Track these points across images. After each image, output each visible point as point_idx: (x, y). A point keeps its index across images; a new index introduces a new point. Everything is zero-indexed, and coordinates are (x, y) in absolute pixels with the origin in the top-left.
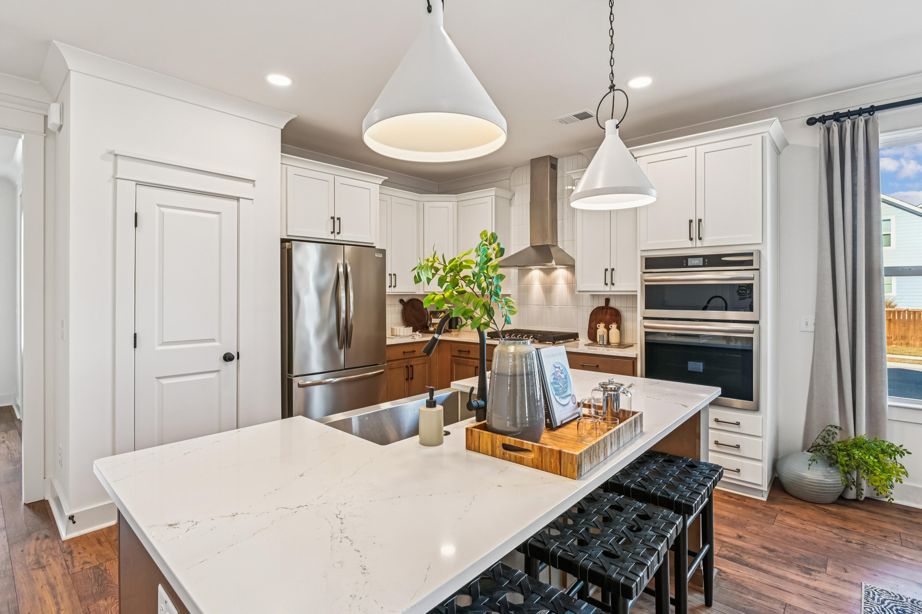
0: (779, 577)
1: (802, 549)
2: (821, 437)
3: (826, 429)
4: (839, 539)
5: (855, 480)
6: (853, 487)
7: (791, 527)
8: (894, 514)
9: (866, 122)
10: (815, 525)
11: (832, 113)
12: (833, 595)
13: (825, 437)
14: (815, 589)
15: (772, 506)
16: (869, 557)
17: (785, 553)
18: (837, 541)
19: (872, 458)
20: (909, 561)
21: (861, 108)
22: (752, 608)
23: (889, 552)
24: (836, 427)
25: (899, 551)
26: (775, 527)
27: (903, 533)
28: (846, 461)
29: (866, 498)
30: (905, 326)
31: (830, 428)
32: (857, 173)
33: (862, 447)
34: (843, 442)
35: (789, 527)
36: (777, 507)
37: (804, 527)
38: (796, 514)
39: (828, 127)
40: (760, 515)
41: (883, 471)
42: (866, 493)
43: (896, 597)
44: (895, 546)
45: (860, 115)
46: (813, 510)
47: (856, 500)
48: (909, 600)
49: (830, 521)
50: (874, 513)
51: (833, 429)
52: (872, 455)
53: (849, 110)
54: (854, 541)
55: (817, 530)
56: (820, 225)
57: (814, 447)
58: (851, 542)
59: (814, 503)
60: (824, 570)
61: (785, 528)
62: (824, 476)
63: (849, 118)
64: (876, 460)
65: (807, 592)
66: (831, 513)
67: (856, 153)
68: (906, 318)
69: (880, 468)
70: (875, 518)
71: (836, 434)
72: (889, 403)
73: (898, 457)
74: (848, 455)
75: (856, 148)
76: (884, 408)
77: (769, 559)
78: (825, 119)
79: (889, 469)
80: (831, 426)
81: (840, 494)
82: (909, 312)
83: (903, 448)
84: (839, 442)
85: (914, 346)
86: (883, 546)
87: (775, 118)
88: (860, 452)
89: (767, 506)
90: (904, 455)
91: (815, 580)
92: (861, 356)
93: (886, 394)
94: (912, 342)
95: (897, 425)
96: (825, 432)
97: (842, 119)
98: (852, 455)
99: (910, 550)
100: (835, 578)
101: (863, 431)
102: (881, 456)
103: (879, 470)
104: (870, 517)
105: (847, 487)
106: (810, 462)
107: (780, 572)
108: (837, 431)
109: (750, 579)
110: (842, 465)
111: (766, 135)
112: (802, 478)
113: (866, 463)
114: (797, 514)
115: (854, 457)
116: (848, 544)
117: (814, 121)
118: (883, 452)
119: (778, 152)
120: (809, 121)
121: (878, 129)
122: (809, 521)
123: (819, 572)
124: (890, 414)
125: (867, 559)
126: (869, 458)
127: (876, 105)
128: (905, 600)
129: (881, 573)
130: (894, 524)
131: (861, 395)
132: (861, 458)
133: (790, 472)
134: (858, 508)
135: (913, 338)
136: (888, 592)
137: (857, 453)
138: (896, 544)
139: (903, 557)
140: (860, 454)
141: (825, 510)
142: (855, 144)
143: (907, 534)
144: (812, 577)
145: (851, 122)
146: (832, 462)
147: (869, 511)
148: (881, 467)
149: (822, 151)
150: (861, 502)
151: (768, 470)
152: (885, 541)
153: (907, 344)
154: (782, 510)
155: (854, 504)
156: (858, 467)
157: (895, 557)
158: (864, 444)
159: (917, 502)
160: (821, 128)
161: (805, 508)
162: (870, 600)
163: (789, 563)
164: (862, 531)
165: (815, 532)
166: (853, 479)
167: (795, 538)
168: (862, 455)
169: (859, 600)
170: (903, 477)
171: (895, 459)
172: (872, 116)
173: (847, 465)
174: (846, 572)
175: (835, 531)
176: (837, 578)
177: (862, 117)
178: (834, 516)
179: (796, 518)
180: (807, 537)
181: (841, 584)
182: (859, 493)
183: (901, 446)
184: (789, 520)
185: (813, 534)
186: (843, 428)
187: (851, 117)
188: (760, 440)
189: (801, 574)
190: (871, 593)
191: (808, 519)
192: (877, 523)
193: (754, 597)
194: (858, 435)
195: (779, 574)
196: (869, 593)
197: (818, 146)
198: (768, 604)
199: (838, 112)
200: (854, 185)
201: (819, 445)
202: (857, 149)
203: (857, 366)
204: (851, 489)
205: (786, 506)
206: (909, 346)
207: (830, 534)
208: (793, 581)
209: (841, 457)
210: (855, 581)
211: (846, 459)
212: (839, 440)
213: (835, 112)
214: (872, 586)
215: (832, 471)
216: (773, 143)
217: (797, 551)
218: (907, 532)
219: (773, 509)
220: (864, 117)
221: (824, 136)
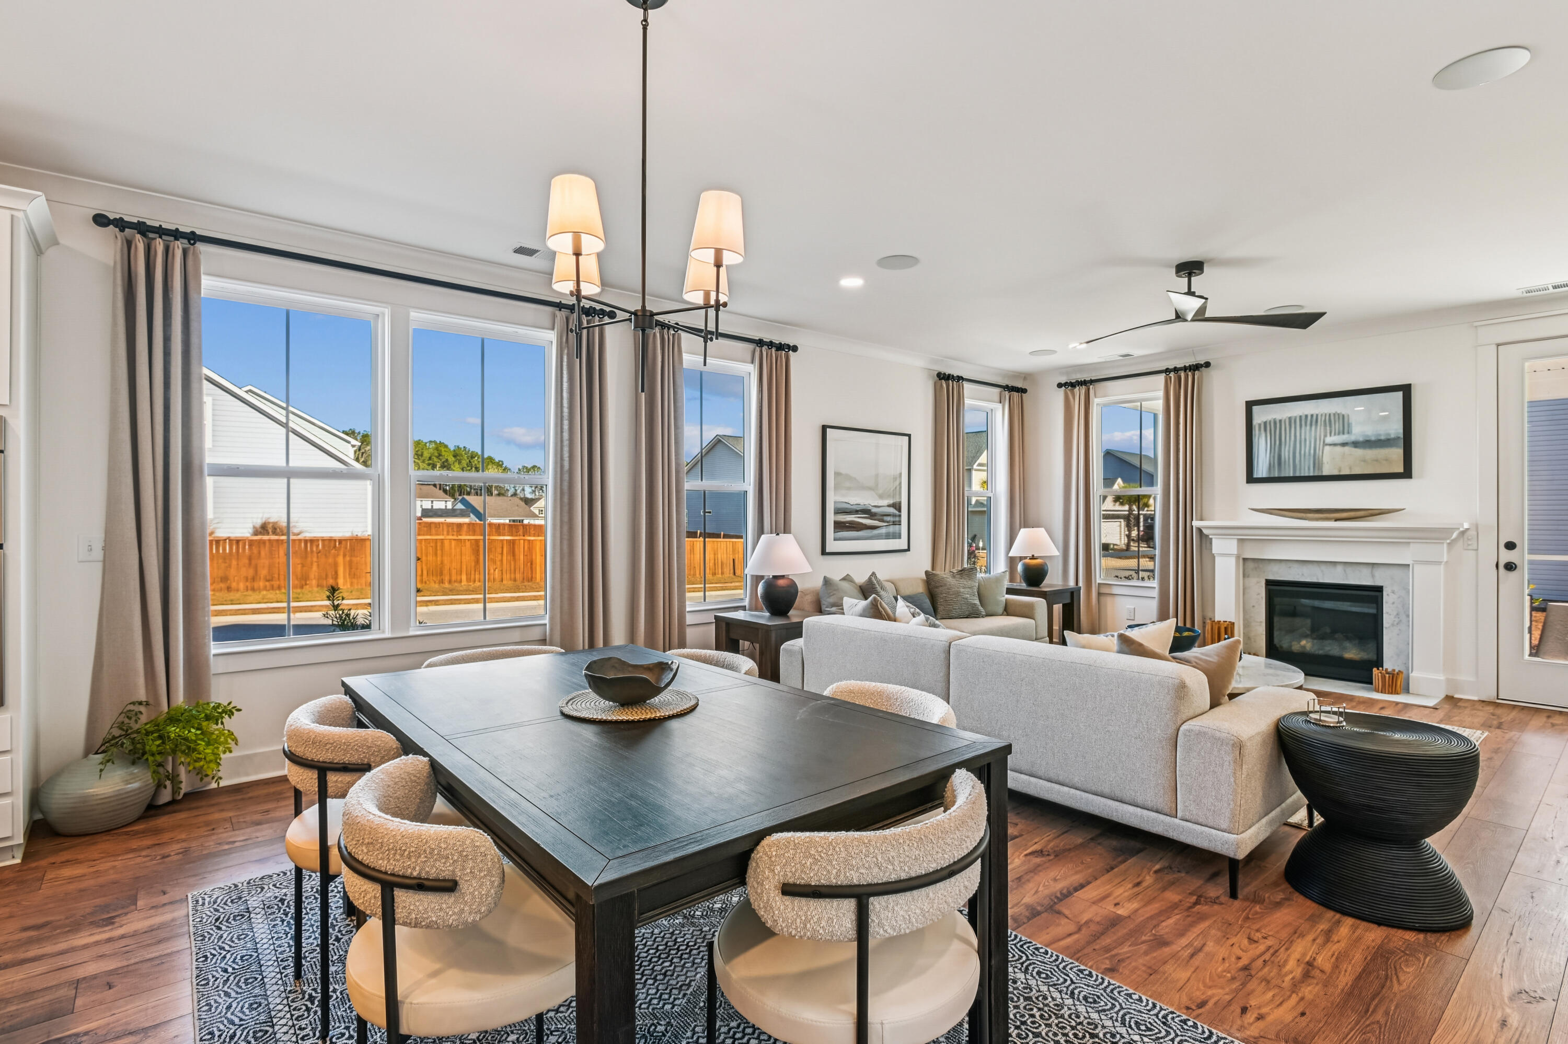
0: (61, 954)
1: (95, 899)
2: (117, 725)
3: (125, 711)
4: (151, 860)
5: (171, 772)
6: (168, 783)
7: (72, 880)
8: (223, 799)
9: (185, 252)
10: (112, 859)
11: (135, 220)
12: (151, 930)
13: (123, 722)
14: (123, 937)
15: (33, 865)
16: (193, 862)
17: (67, 918)
18: (148, 864)
19: (193, 730)
20: (242, 844)
21: (177, 230)
22: (18, 1019)
23: (219, 844)
24: (140, 703)
25: (231, 837)
26: (46, 890)
27: (234, 816)
28: (158, 746)
29: (185, 795)
30: (225, 563)
31: (131, 707)
32: (171, 322)
33: (180, 720)
34: (151, 721)
35: (69, 881)
36: (43, 863)
37: (95, 870)
38: (79, 857)
39: (128, 238)
40: (13, 887)
41: (208, 744)
42: (185, 788)
43: (230, 887)
44: (225, 835)
45: (176, 239)
46: (108, 840)
47: (173, 802)
48: (245, 884)
49: (135, 844)
50: (197, 808)
51: (136, 708)
52: (193, 728)
53: (160, 226)
54: (172, 854)
55: (116, 863)
56: (114, 390)
57: (106, 743)
58: (168, 856)
59: (108, 831)
60: (133, 907)
61: (63, 884)
62: (123, 781)
63: (160, 237)
64: (199, 732)
65: (106, 949)
66: (136, 833)
67: (170, 293)
68: (228, 551)
69: (204, 741)
70: (200, 813)
71: (141, 713)
72: (214, 651)
73: (226, 719)
74: (160, 737)
75: (169, 283)
76: (207, 660)
77: (38, 940)
78: (124, 224)
79: (215, 739)
80: (133, 703)
81: (147, 802)
82: (231, 540)
83: (231, 706)
84: (146, 724)
85: (238, 590)
86: (211, 843)
87: (40, 193)
88: (177, 727)
89: (25, 868)
90: (233, 714)
91: (121, 926)
92: (177, 590)
93: (209, 639)
94: (234, 585)
95: (223, 679)
96: (123, 715)
97: (151, 235)
98: (166, 735)
99: (242, 831)
100: (149, 910)
101: (180, 698)
102: (205, 724)
103: (203, 743)
104: (193, 815)
105: (160, 786)
106: (102, 767)
107: (63, 946)
108: (142, 709)
109: (7, 984)
110: (153, 755)
111: (20, 215)
112: (85, 799)
113: (186, 739)
114: (81, 857)
115: (169, 737)
116: (166, 860)
117: (106, 221)
118: (208, 718)
119: (38, 250)
120: (98, 219)
121: (200, 267)
122: (103, 858)
123: (126, 914)
124: (216, 666)
125: (191, 865)
126: (189, 731)
127: (198, 232)
128: (240, 885)
129: (210, 872)
130: (223, 810)
131: (177, 647)
132: (179, 736)
133: (66, 796)
134: (175, 812)
135: (236, 578)
136: (220, 888)
137: (173, 730)
138: (227, 832)
139: (234, 842)
140: (178, 730)
141: (127, 833)
142: (169, 280)
143: (239, 815)
144: (116, 925)
145: (164, 244)
146: (136, 756)
147: (190, 809)
148: (206, 739)
149: (119, 275)
150: (179, 802)
151: (24, 806)
152: (213, 834)
153: (229, 589)
154: (54, 863)
155: (170, 808)
156: (174, 751)
157: (226, 847)
158: (182, 714)
159: (247, 774)
160: (116, 237)
161: (93, 844)
162: (199, 908)
163: (75, 927)
164: (183, 836)
165: (114, 867)
166: (168, 772)
167: (81, 890)
168: (180, 731)
169: (185, 916)
170: (232, 744)
171: (222, 723)
172: (192, 247)
173: (160, 753)
174: (164, 893)
175: (144, 853)
176: (153, 907)
177: (179, 242)
178: (142, 835)
179: (81, 863)
180: (101, 880)
181: (160, 910)
182: (175, 789)
183: (229, 704)
184: (67, 872)
185: (111, 872)
186: (151, 702)
187: (164, 237)
188: (7, 757)
189: (98, 931)
190: (200, 899)
191: (102, 855)
192: (202, 819)
193: (17, 1004)
194: (174, 705)
195: (61, 949)
196: (197, 901)
197: (112, 264)
198: (47, 998)
199: (145, 223)
200: (167, 339)
201: (114, 738)
202: (172, 287)
203: (171, 606)
204: (165, 787)
205: (61, 853)
206: (231, 591)
207: (139, 860)
208: (85, 947)
209: (151, 742)
210: (178, 898)
211: (158, 742)
212: (145, 721)
213: (141, 220)
214: (201, 892)
215: (136, 771)
216: (31, 233)
217: (86, 906)
218: (239, 813)
219: (36, 868)
220: (182, 243)
221: (122, 250)
